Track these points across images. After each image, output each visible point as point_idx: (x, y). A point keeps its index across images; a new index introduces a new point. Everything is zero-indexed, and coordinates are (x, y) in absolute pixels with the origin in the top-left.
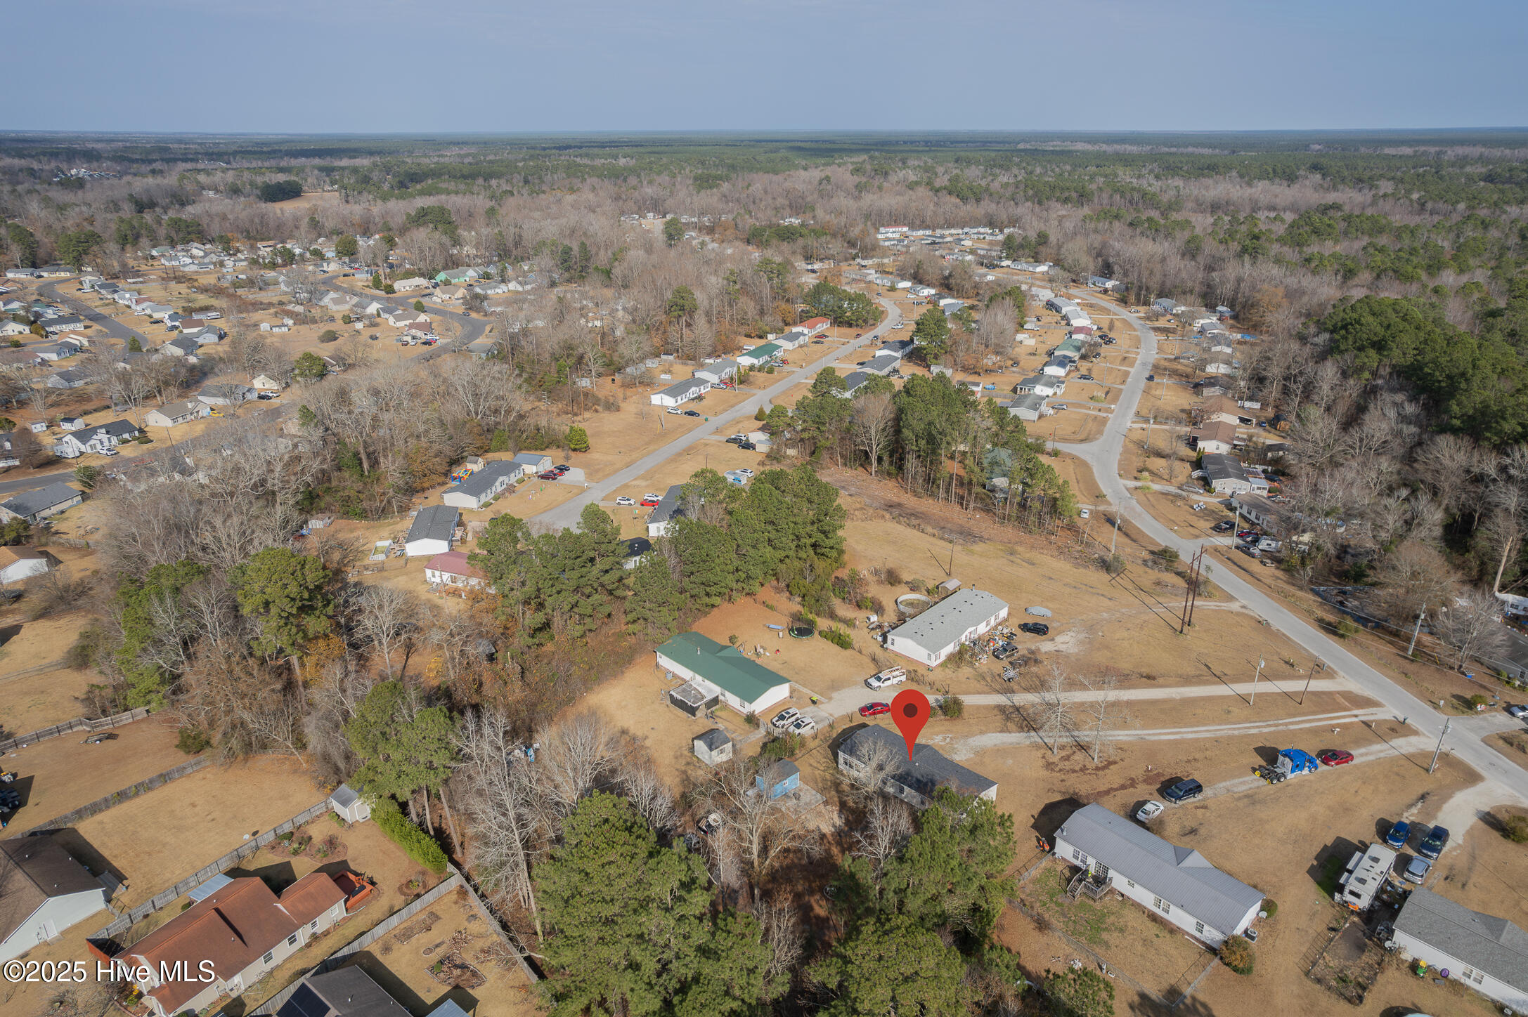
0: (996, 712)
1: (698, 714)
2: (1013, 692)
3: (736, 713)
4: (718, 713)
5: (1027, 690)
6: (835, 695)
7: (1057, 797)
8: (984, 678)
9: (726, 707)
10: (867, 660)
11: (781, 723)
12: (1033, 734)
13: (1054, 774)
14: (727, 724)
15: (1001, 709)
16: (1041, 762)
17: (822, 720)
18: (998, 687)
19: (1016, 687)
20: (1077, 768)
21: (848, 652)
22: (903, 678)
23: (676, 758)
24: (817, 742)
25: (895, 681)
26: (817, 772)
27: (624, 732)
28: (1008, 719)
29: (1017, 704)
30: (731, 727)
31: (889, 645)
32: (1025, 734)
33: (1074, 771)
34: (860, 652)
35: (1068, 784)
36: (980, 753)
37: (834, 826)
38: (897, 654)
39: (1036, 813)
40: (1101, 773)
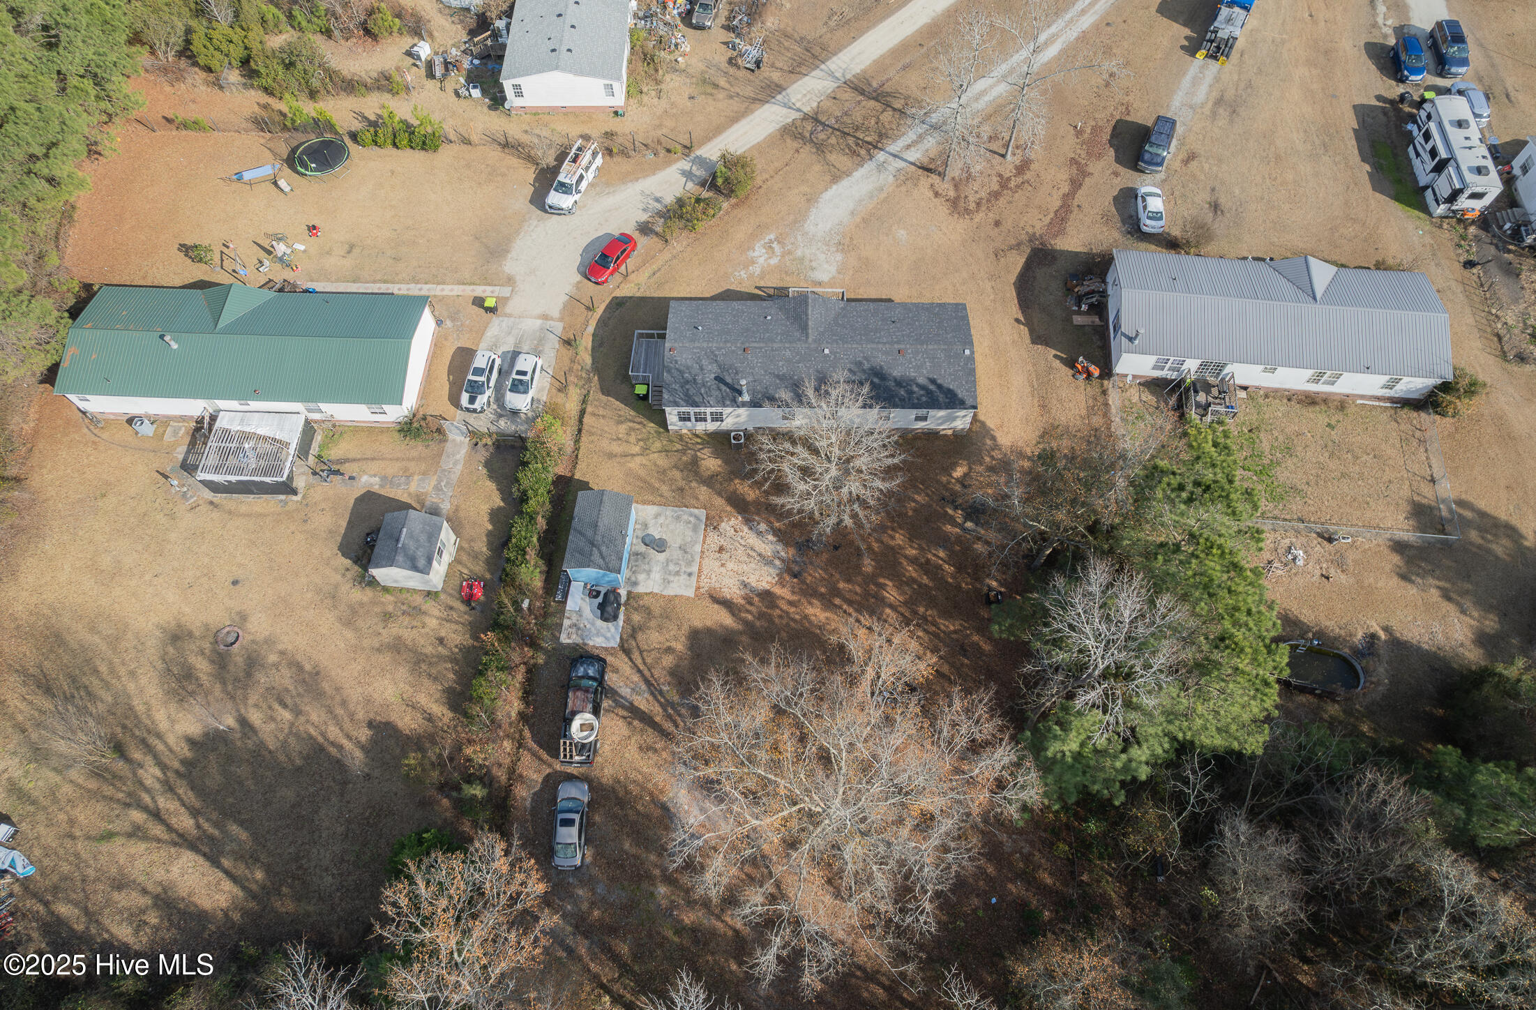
0: (791, 144)
1: (300, 483)
2: (779, 88)
3: (371, 431)
4: (334, 453)
5: (797, 70)
6: (510, 266)
7: (1018, 262)
8: (716, 86)
9: (336, 431)
10: (495, 154)
11: (482, 400)
12: (881, 156)
13: (979, 217)
14: (374, 466)
15: (790, 132)
16: (942, 210)
17: (541, 341)
18: (748, 91)
19: (776, 76)
20: (996, 187)
21: (446, 154)
22: (599, 160)
23: (348, 623)
24: (575, 394)
25: (590, 176)
26: (635, 464)
27: (177, 636)
28: (820, 148)
29: (807, 109)
30: (392, 469)
31: (512, 100)
32: (869, 166)
33: (996, 195)
34: (466, 141)
35: (1008, 224)
36: (845, 244)
37: (769, 562)
38: (536, 112)
39: (1015, 311)
40: (1028, 175)
